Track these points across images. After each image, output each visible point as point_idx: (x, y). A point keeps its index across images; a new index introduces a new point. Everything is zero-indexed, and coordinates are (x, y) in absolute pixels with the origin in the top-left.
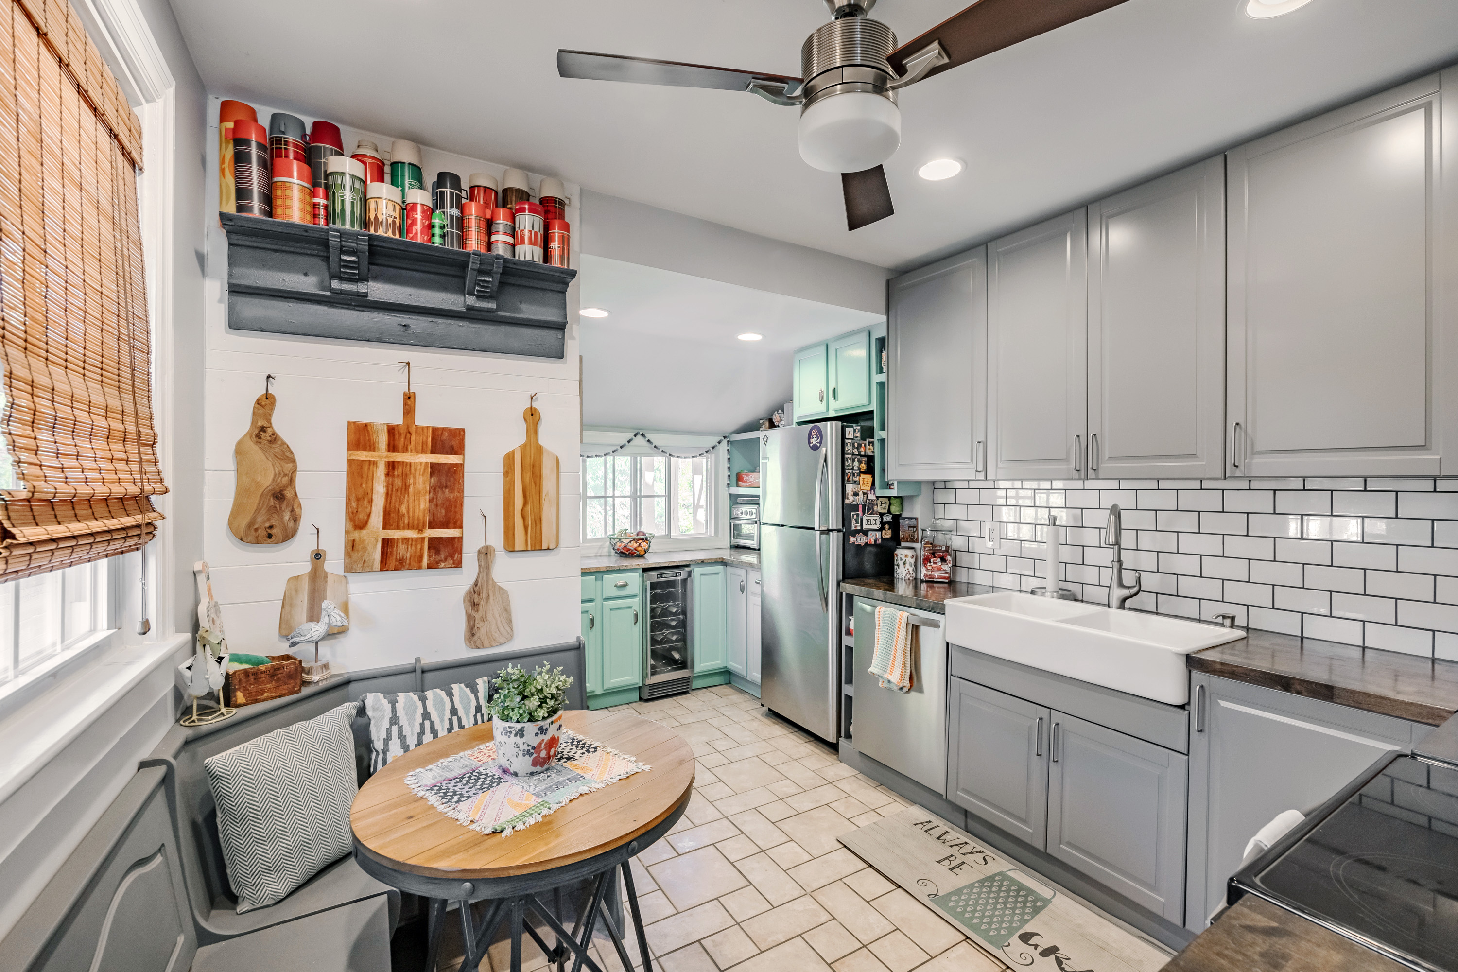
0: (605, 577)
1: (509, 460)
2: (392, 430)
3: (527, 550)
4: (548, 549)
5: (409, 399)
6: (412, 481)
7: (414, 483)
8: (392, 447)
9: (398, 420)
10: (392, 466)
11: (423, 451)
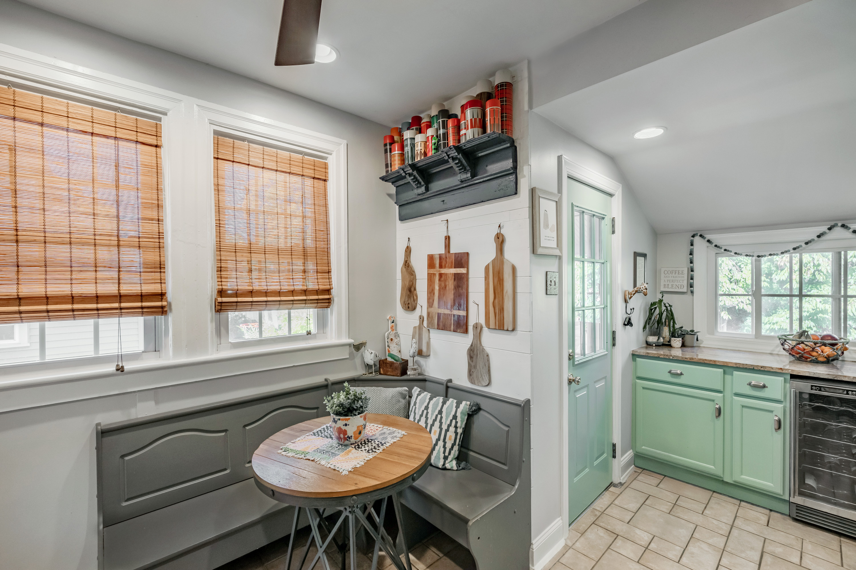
0: (736, 373)
1: (487, 268)
2: (440, 257)
3: (496, 329)
4: (508, 330)
5: (448, 239)
6: (447, 283)
7: (448, 284)
8: (441, 267)
9: (442, 251)
10: (441, 275)
11: (451, 268)
